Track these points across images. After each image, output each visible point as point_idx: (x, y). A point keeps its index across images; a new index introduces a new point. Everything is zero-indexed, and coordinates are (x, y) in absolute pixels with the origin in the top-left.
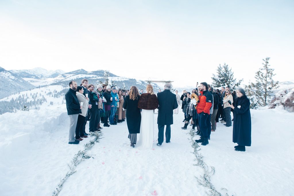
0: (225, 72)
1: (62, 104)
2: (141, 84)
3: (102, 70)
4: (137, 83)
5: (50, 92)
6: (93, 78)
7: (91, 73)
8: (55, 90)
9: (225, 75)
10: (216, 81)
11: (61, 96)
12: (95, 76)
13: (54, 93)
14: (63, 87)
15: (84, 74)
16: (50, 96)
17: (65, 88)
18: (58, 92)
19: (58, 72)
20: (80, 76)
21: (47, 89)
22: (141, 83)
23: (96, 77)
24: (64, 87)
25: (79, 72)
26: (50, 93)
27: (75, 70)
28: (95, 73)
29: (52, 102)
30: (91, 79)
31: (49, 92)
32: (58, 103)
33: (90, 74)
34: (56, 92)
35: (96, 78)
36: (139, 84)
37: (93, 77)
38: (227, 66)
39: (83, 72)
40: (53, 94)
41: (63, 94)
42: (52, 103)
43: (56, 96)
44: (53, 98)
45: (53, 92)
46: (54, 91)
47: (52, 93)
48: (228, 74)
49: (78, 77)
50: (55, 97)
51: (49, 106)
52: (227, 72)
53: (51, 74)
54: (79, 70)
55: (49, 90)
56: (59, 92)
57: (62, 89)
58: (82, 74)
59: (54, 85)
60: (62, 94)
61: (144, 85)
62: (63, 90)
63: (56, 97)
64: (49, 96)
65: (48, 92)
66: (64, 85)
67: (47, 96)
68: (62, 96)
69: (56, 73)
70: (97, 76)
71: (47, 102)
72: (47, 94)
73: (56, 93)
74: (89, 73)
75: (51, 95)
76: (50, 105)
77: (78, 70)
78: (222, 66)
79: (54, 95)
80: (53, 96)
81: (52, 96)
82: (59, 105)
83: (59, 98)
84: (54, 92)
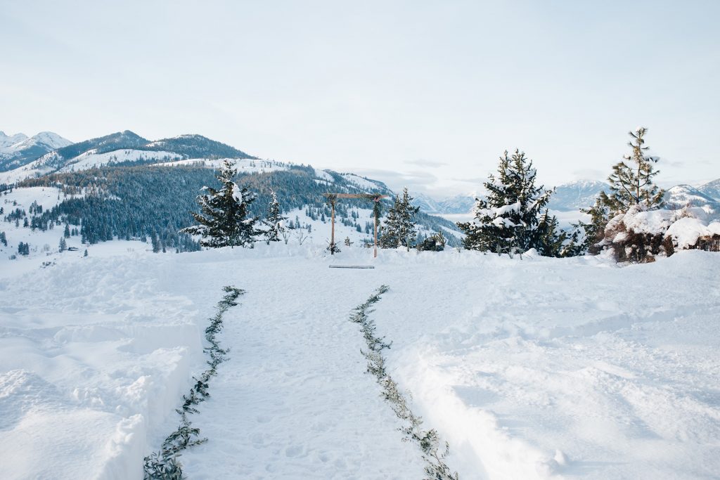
0: (516, 171)
1: (60, 251)
2: (329, 184)
3: (196, 136)
4: (319, 179)
5: (18, 211)
6: (166, 164)
7: (159, 144)
8: (34, 204)
9: (517, 177)
10: (495, 192)
11: (55, 223)
12: (173, 155)
13: (33, 214)
14: (62, 194)
15: (134, 148)
16: (17, 225)
17: (69, 197)
18: (44, 210)
19: (45, 140)
20: (121, 155)
21: (6, 201)
22: (332, 180)
23: (177, 159)
24: (67, 192)
25: (117, 140)
26: (17, 215)
27: (103, 135)
28: (175, 145)
29: (25, 243)
30: (161, 164)
31: (14, 209)
32: (47, 248)
33: (156, 149)
34: (40, 209)
35: (176, 164)
36: (325, 183)
37: (166, 159)
38: (523, 156)
39: (131, 140)
40: (29, 217)
41: (63, 219)
42: (24, 249)
43: (40, 223)
44: (28, 230)
45: (27, 212)
46: (31, 208)
47: (24, 214)
48: (523, 175)
49: (113, 160)
50: (34, 227)
51: (14, 257)
52: (521, 172)
53: (22, 148)
54: (119, 134)
55: (15, 204)
56: (51, 211)
57: (61, 202)
58: (127, 150)
59: (31, 186)
60: (60, 219)
61: (342, 188)
62: (63, 204)
63: (40, 227)
64: (13, 223)
65: (10, 209)
66: (65, 186)
67: (7, 223)
68: (58, 223)
69: (39, 143)
70: (181, 157)
71: (6, 245)
72: (7, 216)
73: (39, 215)
74: (152, 145)
75: (22, 222)
76: (20, 256)
77: (114, 136)
78: (510, 157)
79: (33, 222)
80: (30, 224)
81: (26, 225)
82: (48, 254)
83: (48, 232)
84: (31, 212)
